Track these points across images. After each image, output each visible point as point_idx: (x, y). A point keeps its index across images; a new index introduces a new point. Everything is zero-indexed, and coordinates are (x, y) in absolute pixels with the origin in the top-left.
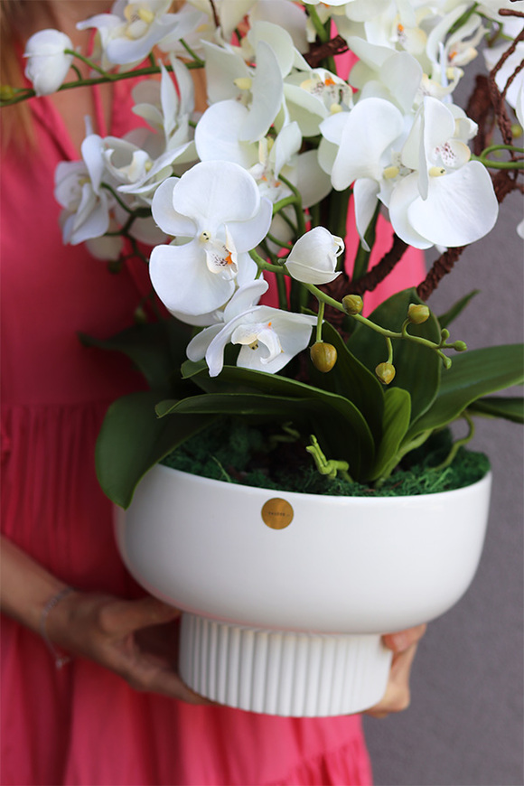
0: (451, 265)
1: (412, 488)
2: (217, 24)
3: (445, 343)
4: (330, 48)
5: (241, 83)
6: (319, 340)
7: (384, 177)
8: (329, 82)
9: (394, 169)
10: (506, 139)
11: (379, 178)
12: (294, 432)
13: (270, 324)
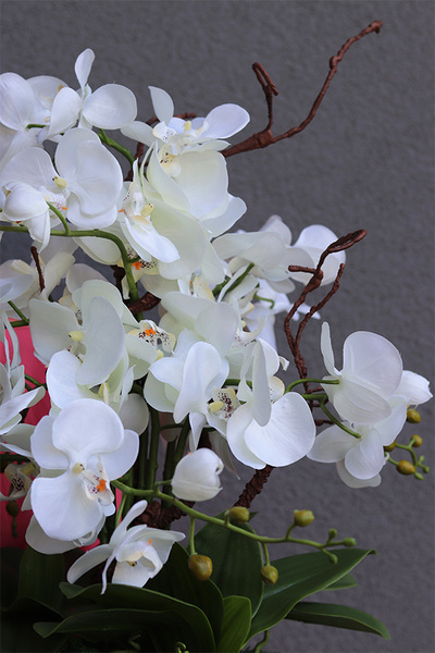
0: (261, 486)
2: (42, 286)
3: (332, 541)
4: (144, 305)
5: (75, 335)
6: (194, 553)
7: (209, 410)
8: (150, 331)
9: (218, 403)
10: (303, 375)
11: (206, 412)
12: (136, 646)
13: (150, 542)
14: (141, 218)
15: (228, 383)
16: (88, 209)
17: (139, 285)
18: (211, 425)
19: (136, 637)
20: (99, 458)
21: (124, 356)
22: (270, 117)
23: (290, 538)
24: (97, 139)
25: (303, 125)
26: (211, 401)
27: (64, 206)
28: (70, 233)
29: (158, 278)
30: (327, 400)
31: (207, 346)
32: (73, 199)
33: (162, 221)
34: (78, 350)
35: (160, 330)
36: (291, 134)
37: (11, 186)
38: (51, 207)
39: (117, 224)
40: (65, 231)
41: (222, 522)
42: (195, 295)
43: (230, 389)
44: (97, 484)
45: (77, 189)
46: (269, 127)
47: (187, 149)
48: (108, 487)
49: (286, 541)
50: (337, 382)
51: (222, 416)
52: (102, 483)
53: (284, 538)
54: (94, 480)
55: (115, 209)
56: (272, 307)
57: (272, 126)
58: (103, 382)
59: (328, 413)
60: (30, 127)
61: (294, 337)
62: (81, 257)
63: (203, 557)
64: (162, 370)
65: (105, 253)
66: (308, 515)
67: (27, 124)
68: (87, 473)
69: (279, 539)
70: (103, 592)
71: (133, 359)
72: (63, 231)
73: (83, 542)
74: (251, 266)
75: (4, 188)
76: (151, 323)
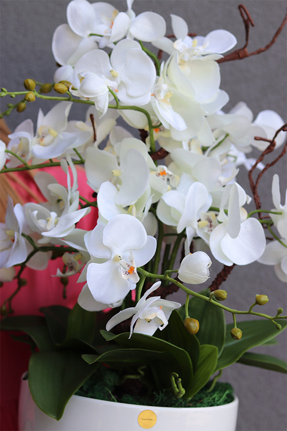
0: (226, 276)
1: (209, 403)
2: (95, 139)
3: (279, 316)
4: (159, 155)
5: (116, 172)
6: (188, 316)
7: (198, 226)
8: (163, 173)
9: (204, 222)
10: (258, 207)
11: (196, 227)
12: (142, 373)
13: (161, 308)
14: (165, 100)
15: (211, 209)
16: (132, 92)
17: (157, 143)
18: (199, 235)
19: (143, 367)
20: (131, 253)
21: (148, 189)
22: (247, 40)
23: (252, 312)
24: (139, 47)
25: (268, 47)
26: (199, 221)
27: (116, 89)
28: (119, 107)
29: (169, 139)
30: (272, 224)
31: (200, 185)
32: (122, 84)
33: (177, 103)
34: (117, 182)
35: (170, 173)
36: (259, 52)
37: (85, 74)
38: (110, 91)
39: (150, 104)
40: (116, 105)
41: (208, 298)
42: (192, 151)
43: (213, 213)
44: (128, 269)
45: (125, 79)
46: (245, 46)
47: (194, 58)
48: (135, 271)
49: (249, 313)
50: (280, 213)
51: (206, 231)
52: (132, 269)
53: (248, 311)
54: (126, 266)
55: (150, 94)
56: (235, 161)
57: (248, 47)
58: (132, 203)
59: (272, 233)
60: (91, 35)
61: (255, 182)
62: (121, 122)
63: (194, 320)
64: (170, 198)
65: (138, 121)
66: (264, 298)
67: (89, 32)
68: (122, 262)
69: (245, 312)
70: (130, 338)
71: (153, 191)
72: (114, 105)
73: (116, 305)
74: (227, 135)
75: (79, 75)
76: (165, 167)
